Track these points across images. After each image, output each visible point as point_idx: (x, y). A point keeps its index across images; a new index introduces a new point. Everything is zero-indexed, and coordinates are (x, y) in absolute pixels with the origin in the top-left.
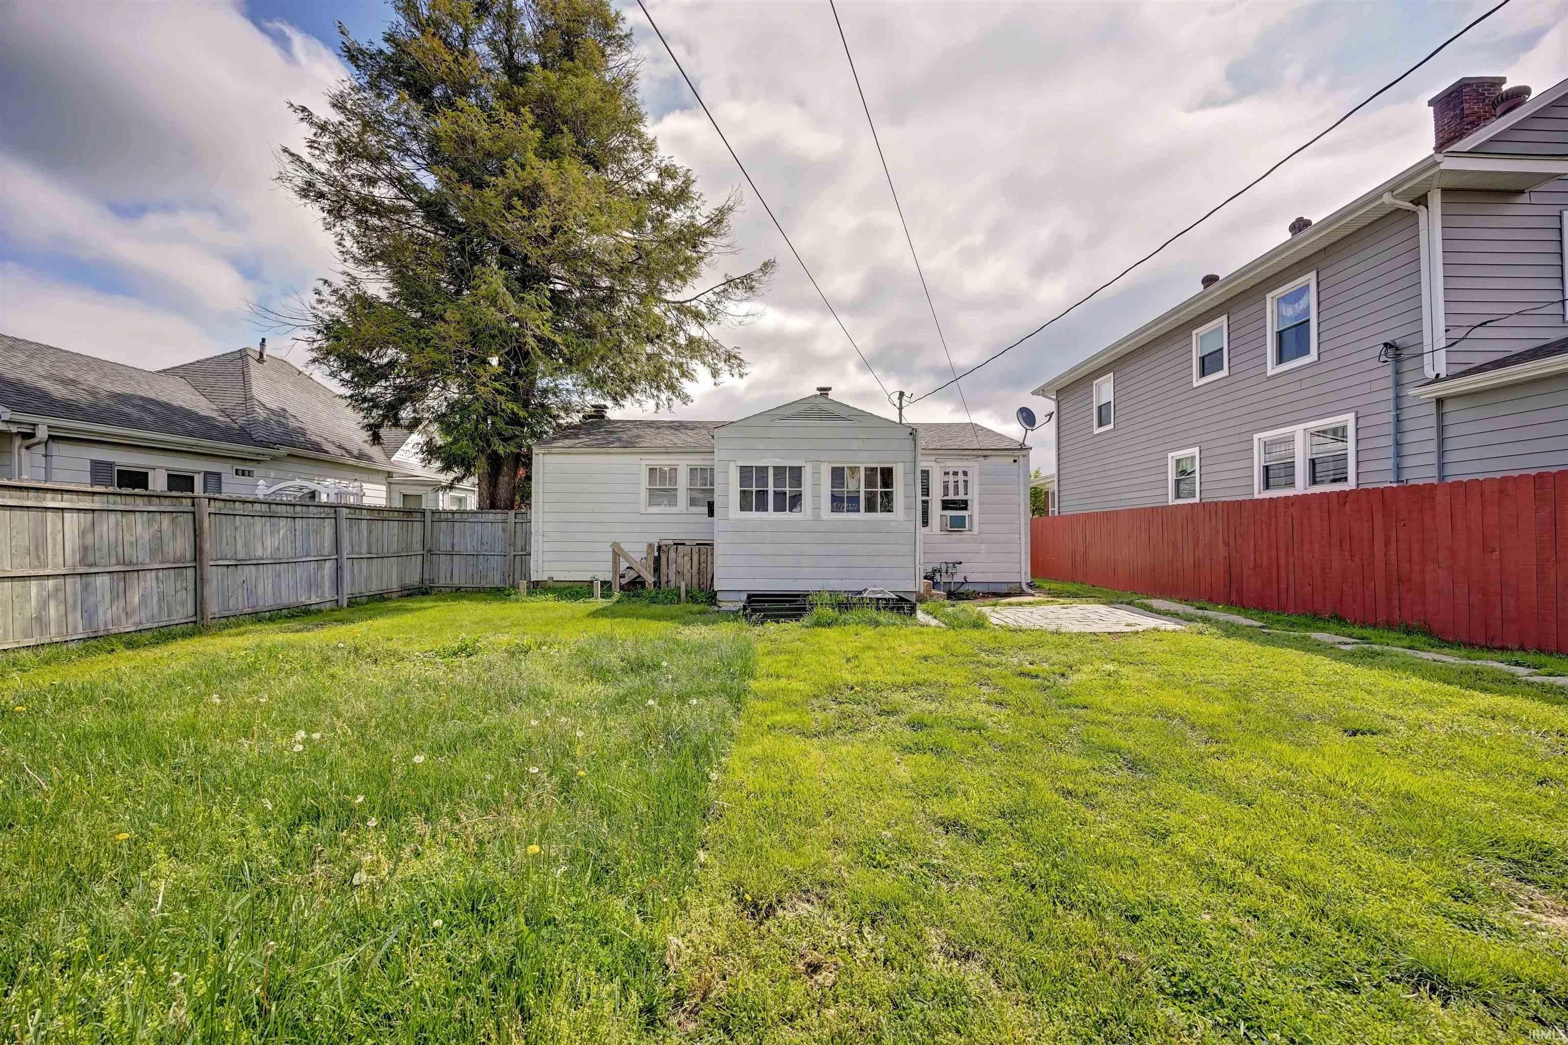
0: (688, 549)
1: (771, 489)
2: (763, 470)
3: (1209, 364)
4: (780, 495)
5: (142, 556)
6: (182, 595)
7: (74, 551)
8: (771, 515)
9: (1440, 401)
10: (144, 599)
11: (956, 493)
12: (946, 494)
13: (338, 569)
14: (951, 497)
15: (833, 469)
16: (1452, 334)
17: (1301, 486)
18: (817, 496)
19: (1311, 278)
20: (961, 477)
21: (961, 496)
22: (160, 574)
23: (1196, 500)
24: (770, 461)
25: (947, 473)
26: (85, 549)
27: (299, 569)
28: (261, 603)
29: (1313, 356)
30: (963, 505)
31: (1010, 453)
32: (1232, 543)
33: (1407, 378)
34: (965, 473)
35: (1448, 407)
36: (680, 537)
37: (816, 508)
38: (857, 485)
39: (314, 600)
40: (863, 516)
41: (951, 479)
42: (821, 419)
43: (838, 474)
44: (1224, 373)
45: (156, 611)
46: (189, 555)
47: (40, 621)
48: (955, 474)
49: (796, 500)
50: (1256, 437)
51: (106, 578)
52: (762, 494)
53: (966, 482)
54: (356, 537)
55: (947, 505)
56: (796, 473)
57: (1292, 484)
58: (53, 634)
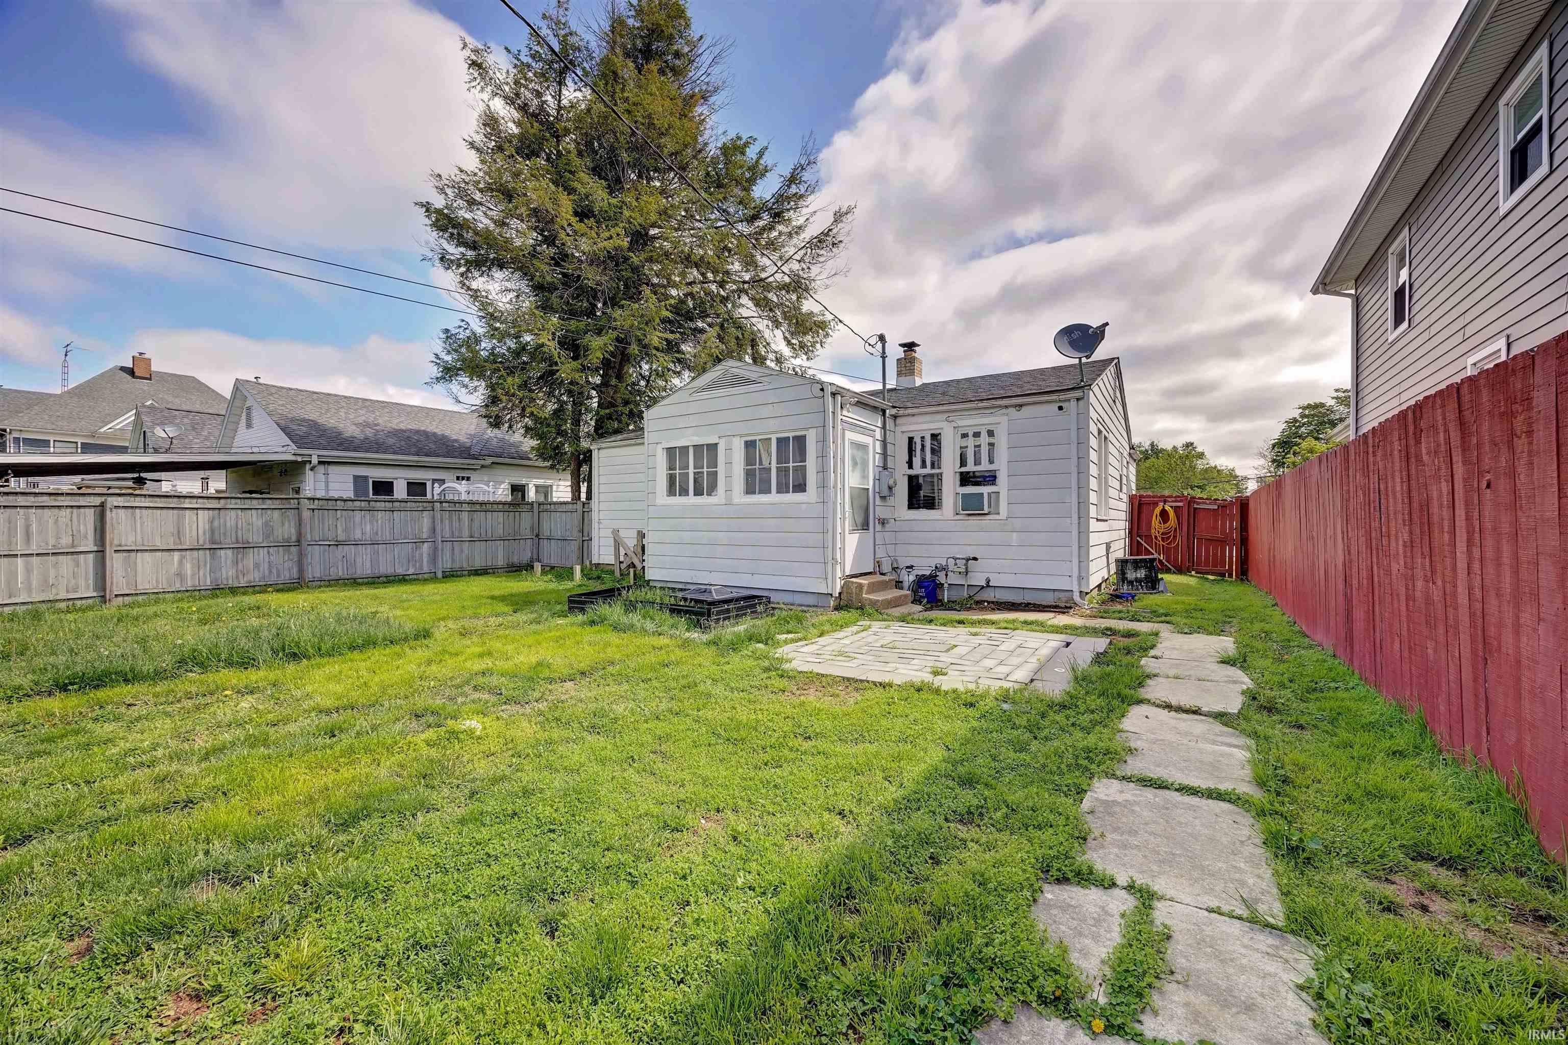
1: (691, 471)
2: (685, 449)
4: (699, 478)
5: (256, 538)
6: (290, 564)
7: (204, 533)
8: (691, 499)
10: (257, 566)
11: (977, 462)
12: (963, 463)
13: (435, 549)
14: (970, 467)
15: (746, 442)
18: (731, 477)
20: (984, 440)
21: (985, 466)
22: (271, 550)
24: (690, 441)
25: (965, 436)
26: (212, 531)
27: (397, 549)
28: (359, 572)
30: (990, 479)
31: (1054, 397)
34: (991, 433)
37: (730, 490)
39: (411, 571)
41: (971, 442)
43: (750, 449)
45: (267, 572)
46: (294, 538)
47: (180, 575)
48: (977, 435)
49: (712, 482)
51: (229, 552)
52: (684, 478)
53: (991, 445)
54: (456, 524)
55: (966, 479)
56: (713, 450)
58: (189, 584)
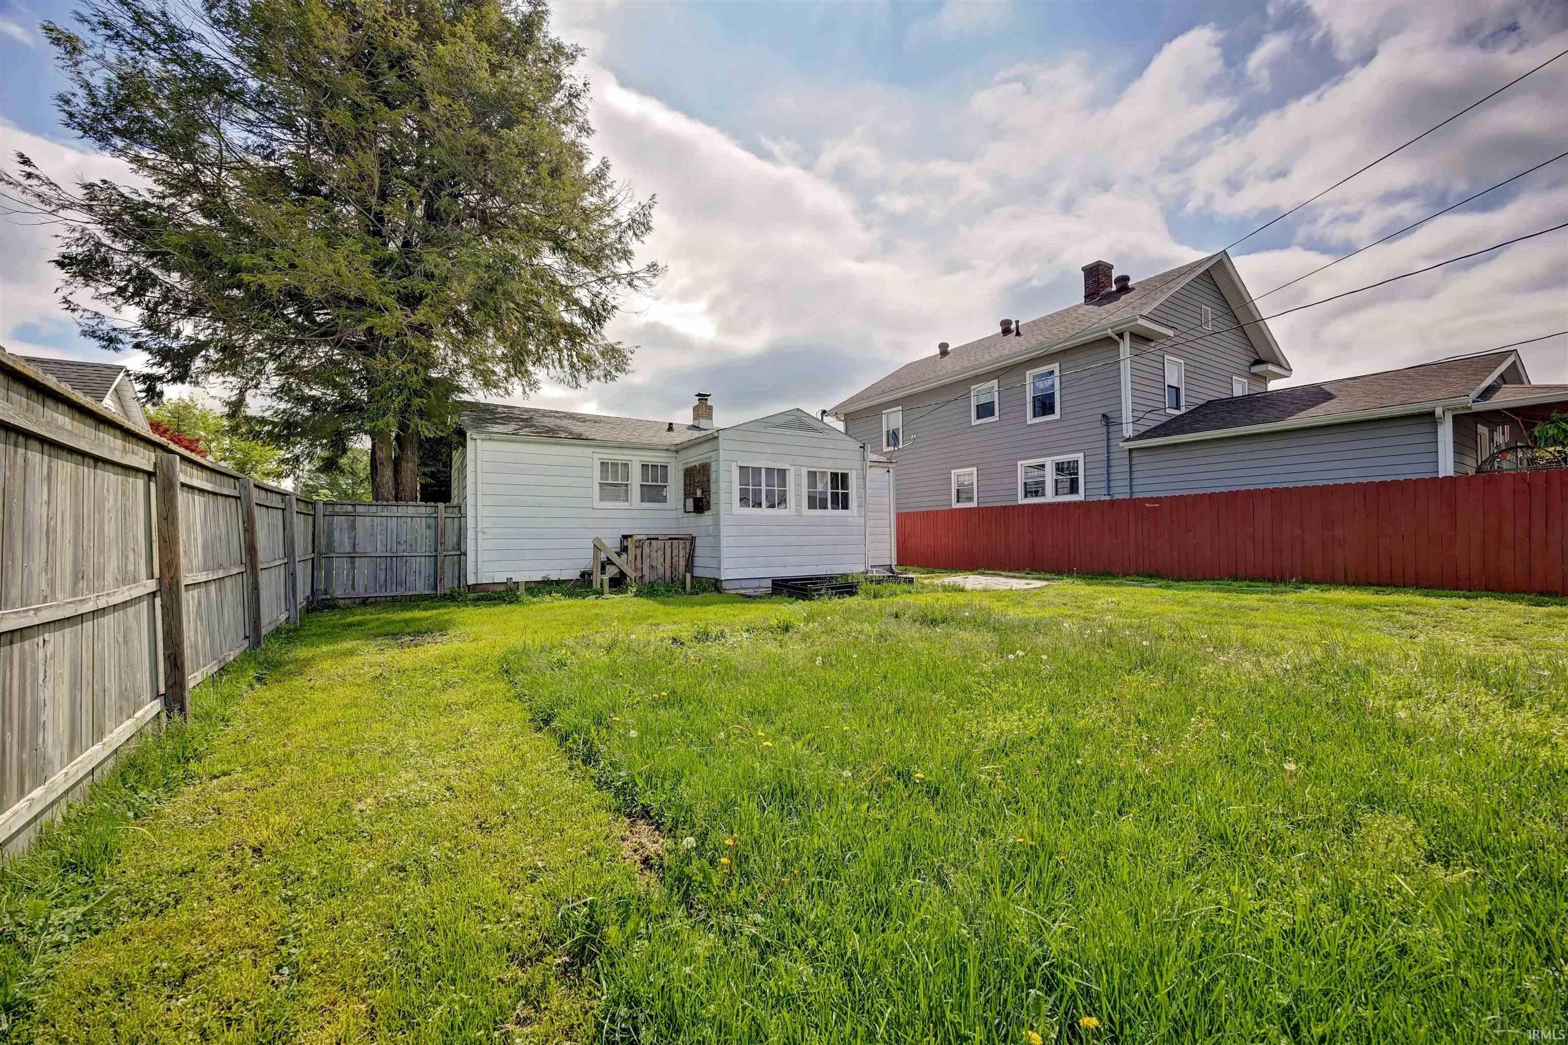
0: (661, 543)
1: (764, 488)
2: (757, 471)
3: (985, 410)
4: (770, 494)
8: (764, 511)
9: (1130, 451)
15: (809, 472)
16: (1136, 414)
17: (1049, 497)
18: (798, 496)
19: (1055, 367)
23: (974, 504)
24: (763, 463)
29: (1057, 416)
32: (1035, 532)
33: (1112, 436)
35: (1134, 455)
36: (653, 532)
37: (799, 505)
38: (824, 487)
40: (830, 512)
42: (800, 429)
43: (812, 475)
44: (995, 418)
49: (783, 501)
50: (1019, 463)
52: (757, 493)
56: (782, 473)
57: (1043, 495)
